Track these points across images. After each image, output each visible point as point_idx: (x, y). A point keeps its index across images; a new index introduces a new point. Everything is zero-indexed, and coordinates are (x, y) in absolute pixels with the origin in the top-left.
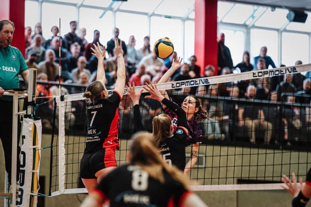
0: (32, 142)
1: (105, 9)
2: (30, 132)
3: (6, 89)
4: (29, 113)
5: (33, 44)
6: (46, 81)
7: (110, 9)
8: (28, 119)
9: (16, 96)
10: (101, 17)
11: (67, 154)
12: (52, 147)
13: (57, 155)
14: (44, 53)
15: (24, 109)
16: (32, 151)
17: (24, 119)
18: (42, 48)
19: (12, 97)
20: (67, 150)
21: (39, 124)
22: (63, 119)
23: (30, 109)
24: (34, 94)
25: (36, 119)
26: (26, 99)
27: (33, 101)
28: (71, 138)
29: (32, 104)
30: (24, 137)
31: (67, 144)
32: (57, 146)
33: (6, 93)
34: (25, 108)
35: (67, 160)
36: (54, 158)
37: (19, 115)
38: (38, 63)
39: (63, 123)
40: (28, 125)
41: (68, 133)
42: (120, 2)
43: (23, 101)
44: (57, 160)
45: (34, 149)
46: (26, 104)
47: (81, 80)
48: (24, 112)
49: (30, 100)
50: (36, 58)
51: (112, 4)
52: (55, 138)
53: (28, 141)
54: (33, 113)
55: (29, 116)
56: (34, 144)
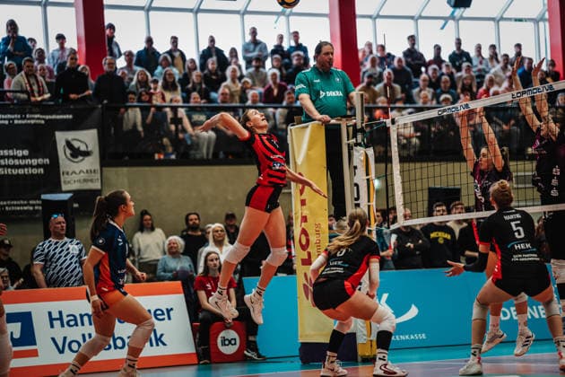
0: (365, 172)
1: (446, 19)
2: (361, 161)
3: (332, 117)
4: (359, 140)
5: (368, 65)
6: (385, 105)
7: (452, 17)
8: (358, 148)
9: (344, 124)
10: (442, 28)
11: (403, 182)
12: (386, 176)
13: (393, 185)
14: (381, 74)
15: (353, 138)
16: (366, 181)
17: (354, 148)
18: (378, 69)
19: (340, 125)
20: (403, 178)
21: (371, 152)
22: (396, 144)
23: (359, 137)
24: (363, 120)
25: (367, 146)
26: (355, 125)
27: (362, 128)
28: (406, 165)
29: (362, 130)
30: (355, 168)
31: (402, 172)
32: (392, 174)
33: (333, 121)
34: (355, 136)
35: (403, 188)
36: (390, 188)
37: (349, 144)
38: (375, 85)
39: (396, 149)
40: (359, 154)
41: (402, 160)
42: (462, 9)
43: (351, 128)
44: (393, 190)
45: (368, 180)
46: (356, 131)
47: (421, 101)
48: (354, 140)
49: (359, 126)
50: (373, 80)
51: (453, 12)
52: (389, 166)
53: (361, 171)
54: (363, 140)
55: (360, 145)
56: (367, 174)
